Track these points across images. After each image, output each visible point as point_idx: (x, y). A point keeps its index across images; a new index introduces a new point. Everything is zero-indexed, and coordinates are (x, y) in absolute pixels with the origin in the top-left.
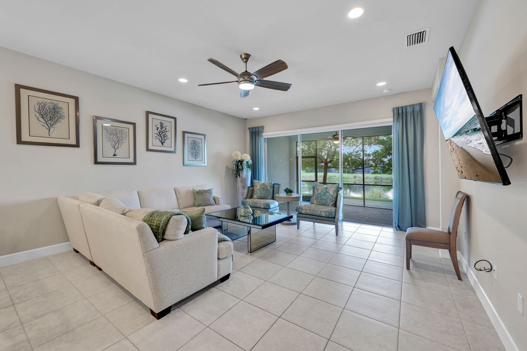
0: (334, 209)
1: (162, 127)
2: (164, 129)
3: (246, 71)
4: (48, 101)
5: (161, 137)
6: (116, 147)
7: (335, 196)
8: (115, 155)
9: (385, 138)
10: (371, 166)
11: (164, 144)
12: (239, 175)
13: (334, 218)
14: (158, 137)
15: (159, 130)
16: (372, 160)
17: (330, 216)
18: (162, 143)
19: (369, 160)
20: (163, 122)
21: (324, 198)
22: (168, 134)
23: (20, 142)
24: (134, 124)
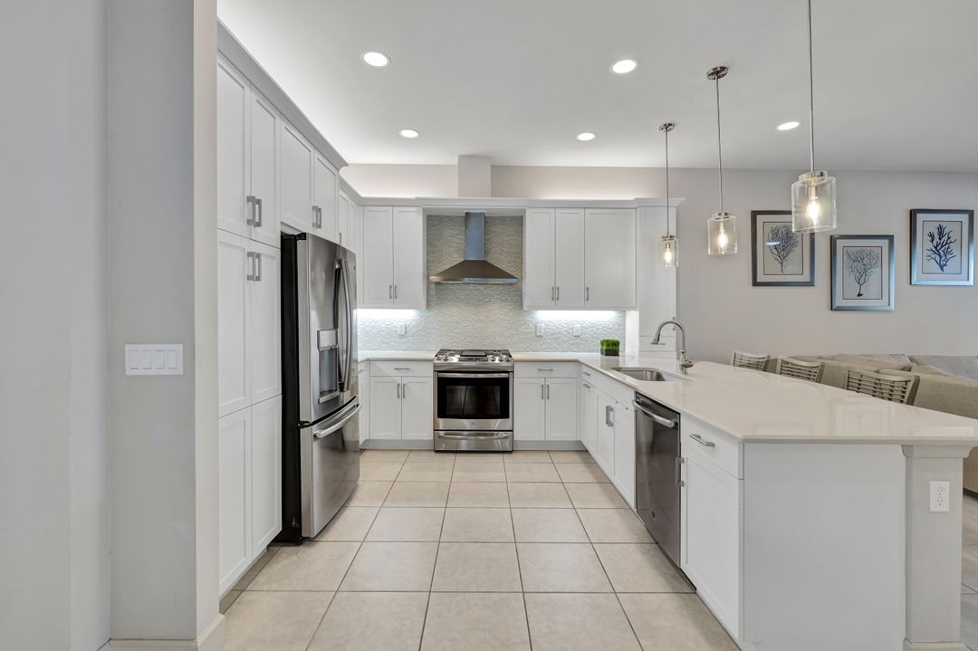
1: (941, 234)
2: (946, 238)
4: (781, 225)
5: (940, 255)
6: (862, 280)
8: (859, 295)
11: (944, 268)
14: (933, 256)
15: (935, 243)
18: (942, 268)
20: (944, 225)
22: (954, 247)
23: (755, 283)
24: (890, 238)
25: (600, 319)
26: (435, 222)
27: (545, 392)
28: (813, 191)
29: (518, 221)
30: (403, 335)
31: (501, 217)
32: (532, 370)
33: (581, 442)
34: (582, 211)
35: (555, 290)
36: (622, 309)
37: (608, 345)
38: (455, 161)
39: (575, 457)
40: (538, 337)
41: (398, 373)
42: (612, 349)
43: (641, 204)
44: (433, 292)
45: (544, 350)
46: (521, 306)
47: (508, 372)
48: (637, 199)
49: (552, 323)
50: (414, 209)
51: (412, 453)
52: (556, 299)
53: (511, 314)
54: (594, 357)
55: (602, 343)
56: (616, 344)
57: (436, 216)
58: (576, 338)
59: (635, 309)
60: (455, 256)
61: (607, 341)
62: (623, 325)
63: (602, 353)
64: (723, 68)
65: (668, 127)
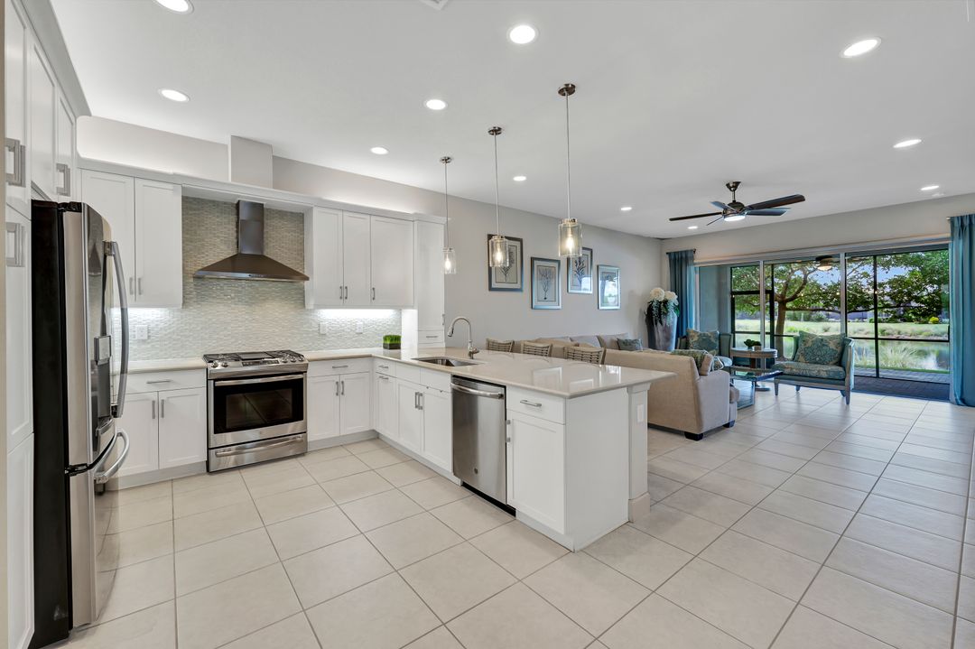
0: (840, 369)
1: (580, 262)
2: (582, 264)
3: (734, 201)
6: (546, 289)
7: (839, 350)
8: (545, 298)
9: (923, 255)
10: (888, 306)
12: (661, 322)
13: (844, 380)
14: (577, 275)
15: (577, 267)
16: (888, 294)
17: (837, 377)
19: (883, 295)
21: (819, 353)
22: (585, 270)
23: (491, 289)
24: (558, 262)
25: (379, 317)
26: (195, 206)
27: (340, 390)
28: (570, 230)
29: (299, 219)
30: (144, 341)
31: (280, 211)
32: (326, 369)
33: (374, 431)
34: (368, 217)
35: (344, 289)
36: (399, 307)
37: (392, 340)
38: (227, 141)
39: (370, 446)
40: (321, 335)
41: (153, 388)
42: (394, 343)
43: (418, 218)
44: (191, 286)
45: (328, 348)
46: (303, 304)
47: (301, 373)
48: (416, 214)
49: (335, 321)
50: (170, 186)
51: (175, 483)
52: (344, 298)
53: (292, 313)
54: (378, 350)
55: (385, 338)
56: (398, 338)
57: (195, 199)
58: (359, 335)
59: (412, 307)
60: (222, 247)
61: (390, 336)
62: (399, 321)
63: (385, 347)
64: (500, 129)
65: (447, 160)
